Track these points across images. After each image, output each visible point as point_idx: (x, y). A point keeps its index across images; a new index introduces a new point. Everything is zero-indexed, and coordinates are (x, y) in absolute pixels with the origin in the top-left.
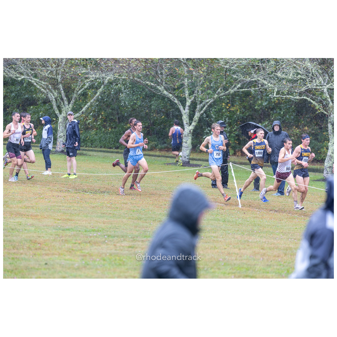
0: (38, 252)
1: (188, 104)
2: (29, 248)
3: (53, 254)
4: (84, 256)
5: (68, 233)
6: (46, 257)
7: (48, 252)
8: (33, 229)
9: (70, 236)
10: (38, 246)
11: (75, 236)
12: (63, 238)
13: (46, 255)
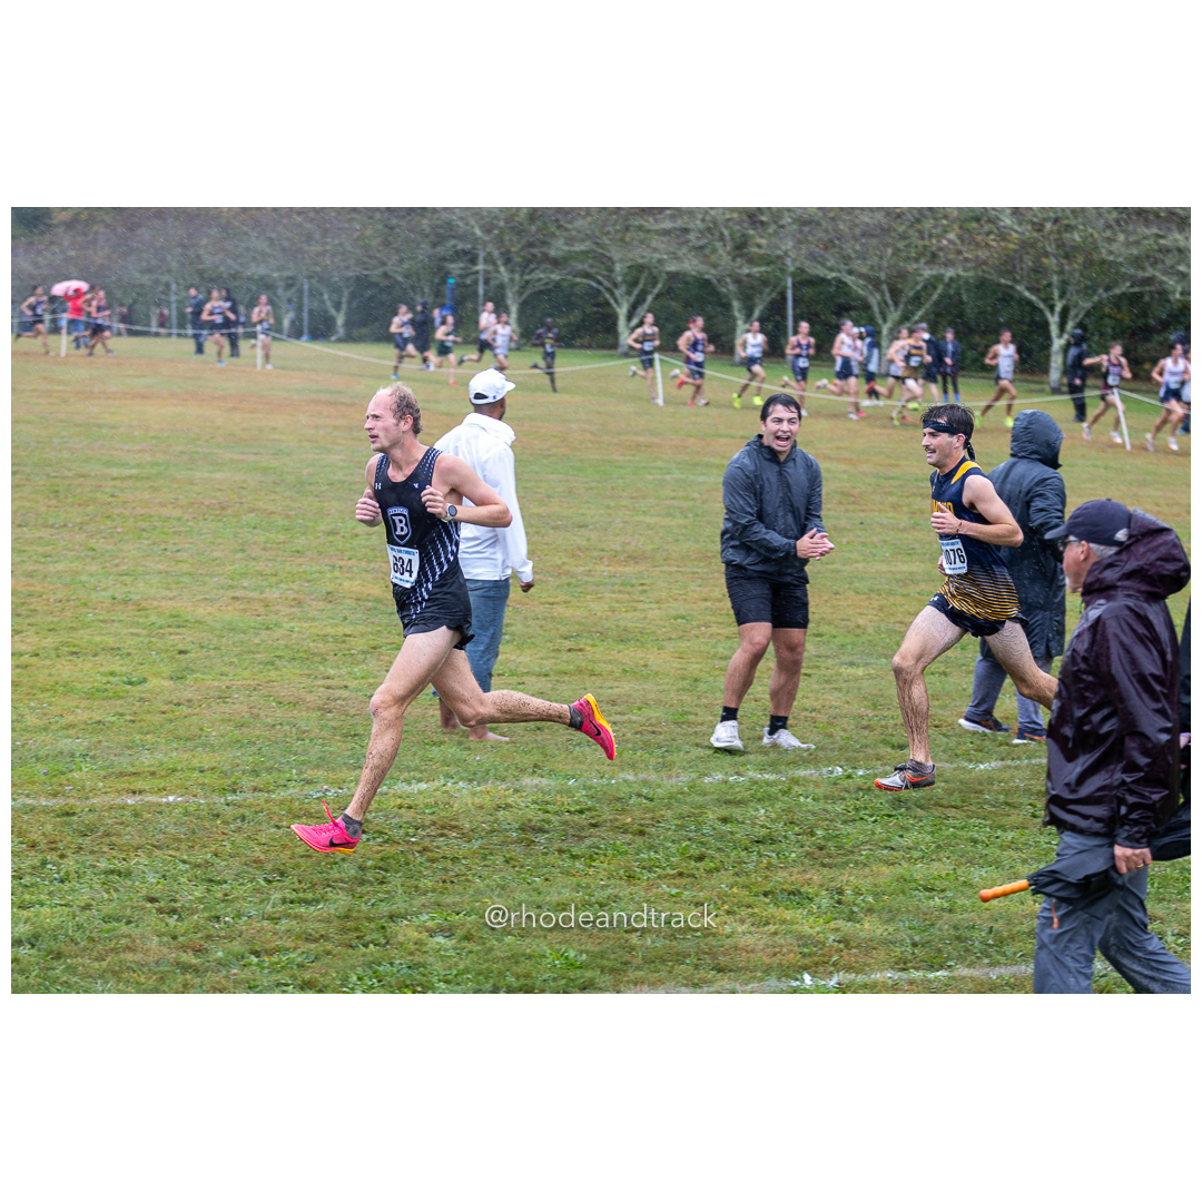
0: (851, 507)
1: (1058, 308)
2: (840, 503)
3: (872, 511)
4: (914, 513)
5: (892, 482)
6: (862, 515)
7: (865, 507)
8: (845, 477)
9: (895, 487)
10: (852, 499)
11: (901, 486)
12: (887, 490)
13: (863, 511)
